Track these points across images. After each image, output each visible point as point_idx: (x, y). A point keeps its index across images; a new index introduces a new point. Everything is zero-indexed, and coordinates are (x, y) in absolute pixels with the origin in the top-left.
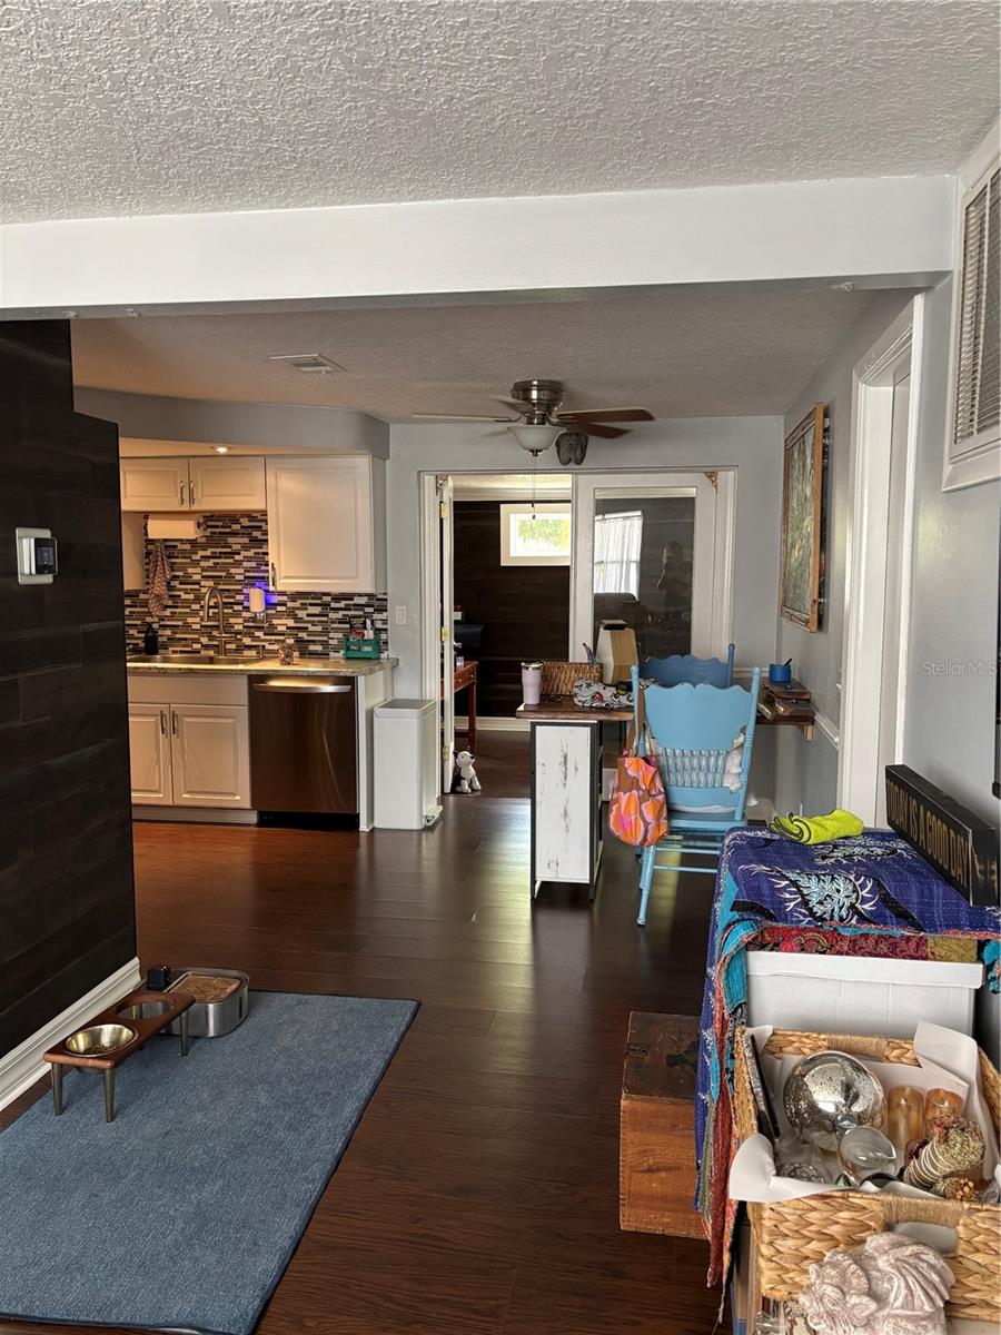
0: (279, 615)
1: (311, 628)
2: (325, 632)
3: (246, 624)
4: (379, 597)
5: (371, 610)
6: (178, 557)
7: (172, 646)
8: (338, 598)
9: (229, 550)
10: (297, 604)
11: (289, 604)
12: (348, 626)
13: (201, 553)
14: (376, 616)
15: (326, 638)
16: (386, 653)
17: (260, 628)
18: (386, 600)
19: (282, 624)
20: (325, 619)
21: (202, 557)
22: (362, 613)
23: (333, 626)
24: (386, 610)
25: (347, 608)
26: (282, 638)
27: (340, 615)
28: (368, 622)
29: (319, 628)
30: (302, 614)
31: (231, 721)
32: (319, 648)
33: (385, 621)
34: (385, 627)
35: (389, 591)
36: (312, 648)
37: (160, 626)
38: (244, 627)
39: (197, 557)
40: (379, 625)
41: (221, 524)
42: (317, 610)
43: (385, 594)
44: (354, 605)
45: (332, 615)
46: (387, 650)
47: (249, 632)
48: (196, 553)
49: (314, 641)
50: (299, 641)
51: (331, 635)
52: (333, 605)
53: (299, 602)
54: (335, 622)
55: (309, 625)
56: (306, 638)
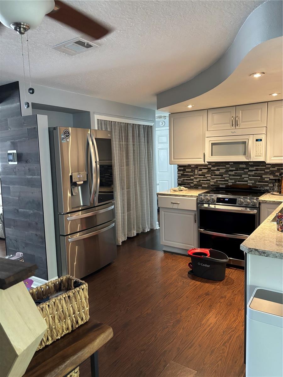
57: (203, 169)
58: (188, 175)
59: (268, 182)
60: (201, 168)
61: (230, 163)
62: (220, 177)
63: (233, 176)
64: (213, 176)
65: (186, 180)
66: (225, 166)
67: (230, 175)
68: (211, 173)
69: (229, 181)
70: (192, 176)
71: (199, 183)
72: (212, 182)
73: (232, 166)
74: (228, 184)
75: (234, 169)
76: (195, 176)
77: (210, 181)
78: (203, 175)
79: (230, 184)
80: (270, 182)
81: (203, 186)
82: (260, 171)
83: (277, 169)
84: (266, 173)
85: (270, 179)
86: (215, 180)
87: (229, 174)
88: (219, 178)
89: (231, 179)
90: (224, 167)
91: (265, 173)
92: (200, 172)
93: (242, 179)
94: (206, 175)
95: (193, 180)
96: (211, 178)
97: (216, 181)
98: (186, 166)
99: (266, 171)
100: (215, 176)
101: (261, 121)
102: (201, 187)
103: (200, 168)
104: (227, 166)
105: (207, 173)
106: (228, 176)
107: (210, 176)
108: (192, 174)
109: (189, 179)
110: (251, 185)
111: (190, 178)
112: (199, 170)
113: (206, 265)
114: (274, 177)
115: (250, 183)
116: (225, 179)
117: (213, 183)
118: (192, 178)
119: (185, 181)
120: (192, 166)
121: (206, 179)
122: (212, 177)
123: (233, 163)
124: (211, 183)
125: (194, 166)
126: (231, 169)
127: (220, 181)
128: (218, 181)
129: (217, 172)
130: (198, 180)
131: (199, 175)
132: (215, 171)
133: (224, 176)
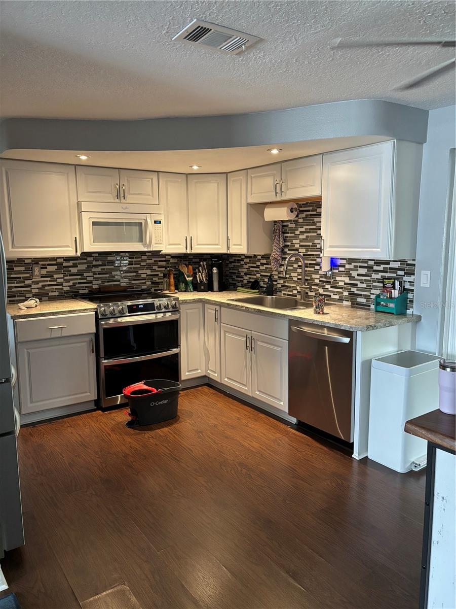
0: (341, 274)
1: (360, 285)
2: (369, 288)
3: (321, 279)
4: (409, 262)
5: (402, 273)
6: (288, 233)
7: (284, 291)
8: (378, 263)
9: (314, 227)
10: (352, 266)
11: (347, 266)
12: (382, 285)
13: (300, 229)
14: (406, 278)
15: (368, 294)
16: (411, 310)
17: (329, 283)
18: (414, 265)
19: (342, 280)
20: (369, 278)
21: (301, 232)
22: (394, 275)
23: (375, 284)
24: (414, 274)
25: (384, 271)
26: (341, 290)
27: (379, 276)
28: (397, 283)
29: (364, 286)
30: (354, 274)
31: (279, 349)
32: (363, 300)
33: (412, 283)
34: (412, 288)
35: (417, 258)
36: (360, 300)
37: (279, 277)
38: (320, 281)
39: (297, 232)
40: (407, 286)
41: (311, 208)
42: (363, 271)
43: (414, 260)
44: (390, 268)
45: (374, 276)
46: (412, 307)
47: (322, 284)
48: (297, 230)
49: (361, 295)
50: (352, 294)
51: (373, 291)
52: (375, 268)
53: (354, 264)
54: (375, 282)
55: (358, 283)
56: (356, 292)
57: (49, 265)
58: (20, 278)
59: (145, 279)
60: (45, 265)
61: (93, 255)
62: (79, 277)
63: (99, 274)
64: (67, 276)
65: (16, 287)
66: (86, 259)
67: (94, 273)
68: (64, 271)
69: (94, 282)
70: (28, 279)
71: (42, 291)
72: (66, 286)
73: (96, 259)
74: (92, 286)
75: (100, 263)
76: (33, 280)
77: (62, 285)
78: (50, 275)
79: (95, 287)
80: (147, 279)
81: (50, 295)
82: (135, 264)
83: (155, 261)
84: (143, 267)
85: (147, 275)
86: (71, 284)
87: (93, 271)
88: (77, 279)
89: (97, 279)
90: (85, 261)
91: (141, 268)
92: (44, 272)
93: (112, 277)
94: (55, 276)
95: (31, 286)
96: (64, 280)
97: (73, 283)
98: (13, 261)
99: (142, 264)
100: (70, 275)
101: (153, 196)
102: (47, 298)
103: (42, 265)
104: (89, 259)
105: (56, 272)
106: (91, 274)
107: (63, 277)
108: (28, 275)
109: (23, 284)
110: (125, 284)
111: (24, 282)
112: (42, 268)
113: (163, 402)
114: (151, 272)
115: (124, 283)
116: (88, 279)
117: (68, 288)
118: (27, 282)
119: (14, 290)
120: (26, 261)
121: (55, 283)
122: (65, 278)
123: (97, 255)
124: (65, 289)
125: (30, 261)
126: (95, 263)
127: (79, 283)
128: (76, 283)
129: (74, 270)
130: (40, 285)
131: (42, 277)
132: (70, 269)
133: (85, 275)
